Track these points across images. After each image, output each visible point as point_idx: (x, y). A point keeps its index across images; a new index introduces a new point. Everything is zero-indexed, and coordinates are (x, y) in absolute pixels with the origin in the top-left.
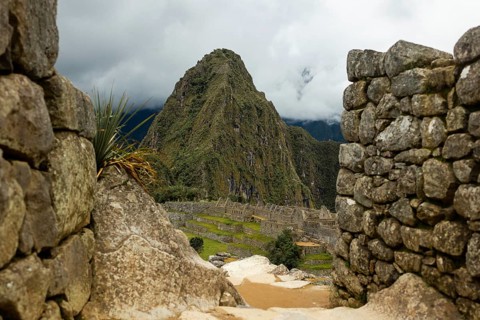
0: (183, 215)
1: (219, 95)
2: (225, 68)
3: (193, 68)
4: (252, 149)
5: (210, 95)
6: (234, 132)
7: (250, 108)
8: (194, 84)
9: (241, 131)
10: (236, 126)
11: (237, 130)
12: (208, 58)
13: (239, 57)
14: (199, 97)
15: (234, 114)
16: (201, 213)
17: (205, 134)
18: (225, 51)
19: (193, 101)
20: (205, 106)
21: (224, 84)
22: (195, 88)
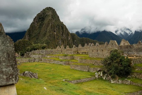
0: (40, 56)
1: (49, 21)
2: (50, 13)
3: (39, 13)
4: (61, 39)
5: (46, 22)
6: (54, 34)
7: (59, 26)
8: (40, 18)
9: (57, 33)
10: (55, 32)
11: (55, 33)
12: (44, 10)
13: (54, 10)
14: (42, 23)
15: (54, 28)
16: (49, 54)
17: (45, 35)
18: (50, 8)
19: (40, 24)
20: (44, 25)
21: (50, 18)
22: (40, 20)
